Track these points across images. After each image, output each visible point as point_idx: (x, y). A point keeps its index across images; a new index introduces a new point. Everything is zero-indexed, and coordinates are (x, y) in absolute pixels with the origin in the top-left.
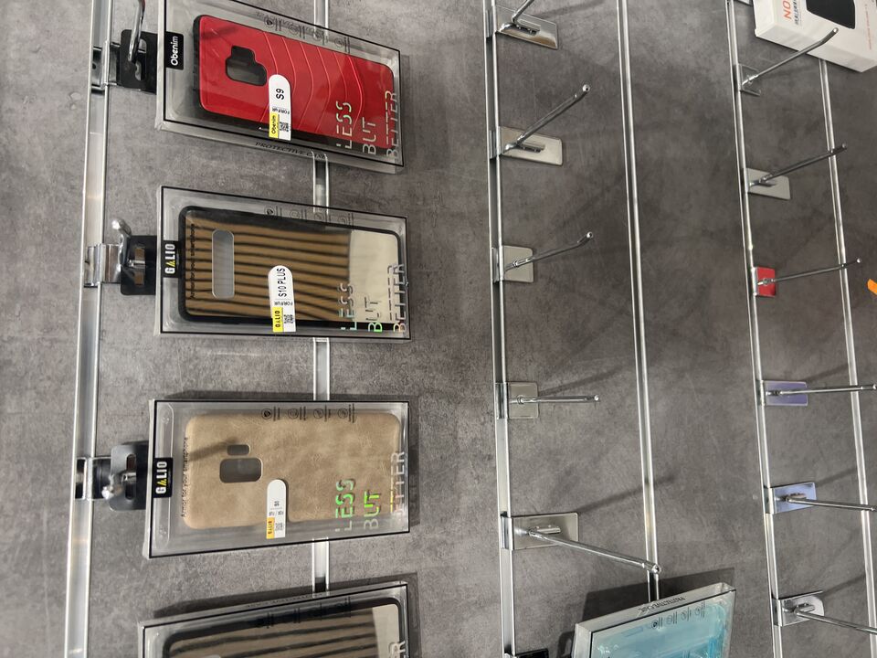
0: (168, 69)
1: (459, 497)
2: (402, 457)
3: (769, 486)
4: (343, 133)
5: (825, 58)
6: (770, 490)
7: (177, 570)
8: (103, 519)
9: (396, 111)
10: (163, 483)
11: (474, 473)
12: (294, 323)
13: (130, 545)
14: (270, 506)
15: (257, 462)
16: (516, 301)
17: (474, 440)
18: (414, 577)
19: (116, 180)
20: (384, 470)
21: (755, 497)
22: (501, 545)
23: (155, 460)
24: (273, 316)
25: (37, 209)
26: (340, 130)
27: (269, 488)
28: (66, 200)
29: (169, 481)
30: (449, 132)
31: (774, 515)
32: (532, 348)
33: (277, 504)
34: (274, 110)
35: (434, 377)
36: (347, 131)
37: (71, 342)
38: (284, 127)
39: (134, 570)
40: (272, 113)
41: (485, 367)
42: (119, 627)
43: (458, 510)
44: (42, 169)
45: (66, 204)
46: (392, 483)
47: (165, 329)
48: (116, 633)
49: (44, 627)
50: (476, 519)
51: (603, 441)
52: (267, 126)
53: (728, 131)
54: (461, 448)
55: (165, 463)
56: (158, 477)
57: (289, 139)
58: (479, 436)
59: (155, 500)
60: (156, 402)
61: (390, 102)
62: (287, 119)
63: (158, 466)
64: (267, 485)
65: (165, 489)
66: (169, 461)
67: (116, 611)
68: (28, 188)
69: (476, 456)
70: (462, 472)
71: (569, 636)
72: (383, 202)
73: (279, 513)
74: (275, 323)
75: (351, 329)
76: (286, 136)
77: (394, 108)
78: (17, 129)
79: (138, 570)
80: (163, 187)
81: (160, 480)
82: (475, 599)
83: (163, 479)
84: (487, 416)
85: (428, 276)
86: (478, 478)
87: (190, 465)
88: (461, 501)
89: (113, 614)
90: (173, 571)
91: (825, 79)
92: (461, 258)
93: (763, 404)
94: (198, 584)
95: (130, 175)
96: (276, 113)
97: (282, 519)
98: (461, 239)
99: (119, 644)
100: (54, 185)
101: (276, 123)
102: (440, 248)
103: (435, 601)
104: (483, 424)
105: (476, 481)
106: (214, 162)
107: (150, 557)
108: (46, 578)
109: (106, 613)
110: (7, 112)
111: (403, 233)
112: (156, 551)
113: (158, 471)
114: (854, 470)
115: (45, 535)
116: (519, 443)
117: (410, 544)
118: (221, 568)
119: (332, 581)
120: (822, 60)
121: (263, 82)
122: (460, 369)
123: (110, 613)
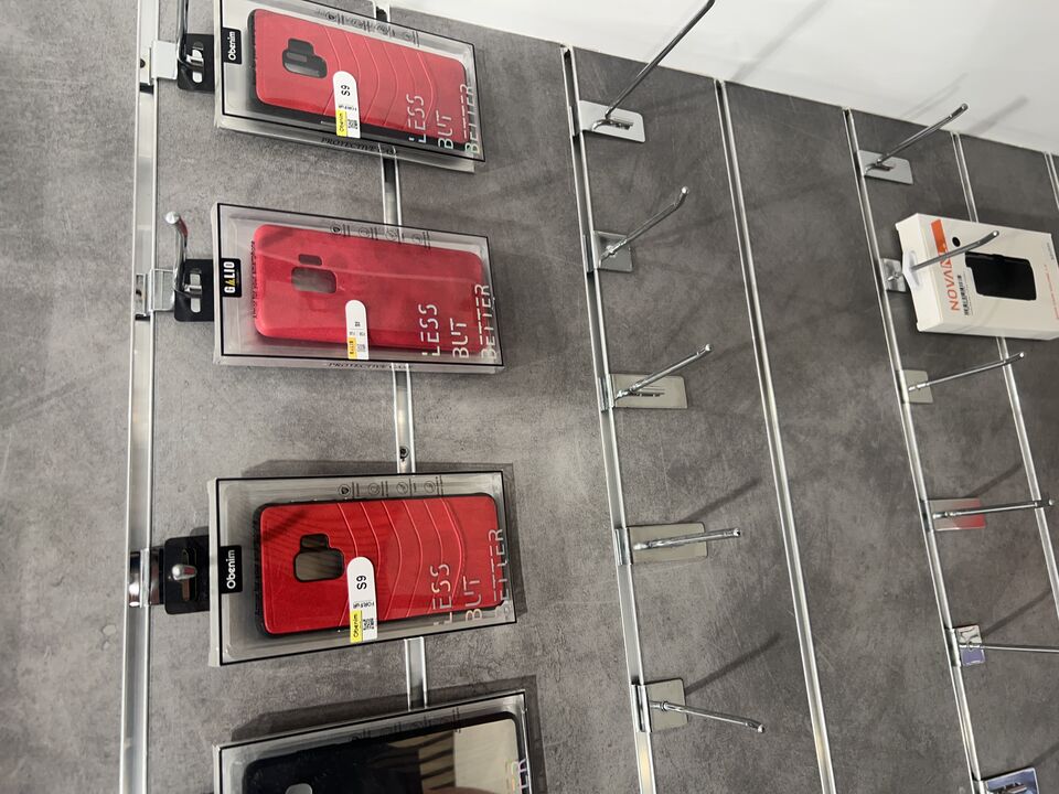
28: (99, 776)
34: (356, 606)
38: (368, 624)
40: (353, 612)
45: (100, 780)
52: (347, 629)
57: (375, 638)
62: (371, 613)
72: (492, 665)
76: (372, 635)
78: (37, 694)
80: (221, 749)
95: (178, 717)
96: (358, 610)
100: (84, 757)
101: (358, 622)
102: (568, 708)
106: (282, 670)
111: (521, 711)
121: (340, 572)
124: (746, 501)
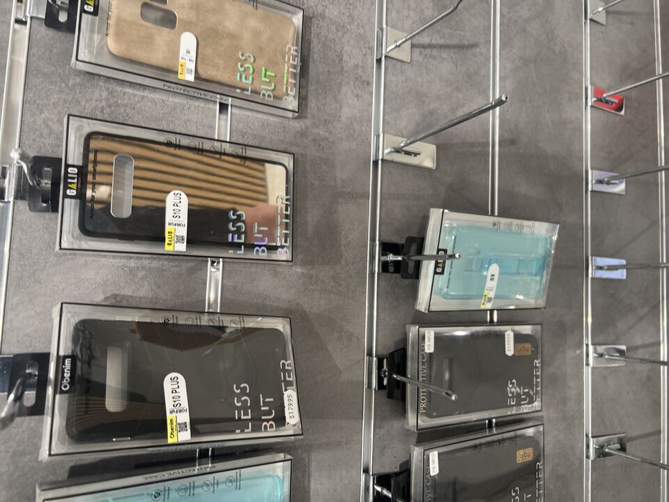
1: (341, 107)
2: (296, 51)
7: (100, 96)
8: (39, 36)
10: (91, 3)
11: (355, 92)
13: (61, 63)
14: (182, 52)
15: (173, 14)
17: (356, 66)
20: (280, 58)
27: (182, 38)
29: (96, 4)
32: (409, 6)
33: (188, 52)
35: (326, 6)
39: (64, 84)
41: (369, 9)
42: (48, 126)
43: (339, 117)
46: (286, 68)
48: (46, 131)
51: (460, 96)
54: (346, 69)
58: (361, 64)
59: (84, 14)
64: (181, 35)
65: (92, 8)
67: (46, 114)
69: (356, 78)
70: (345, 89)
73: (190, 60)
79: (67, 85)
82: (349, 190)
84: (368, 50)
86: (357, 96)
88: (343, 110)
89: (43, 115)
90: (96, 95)
94: (118, 112)
97: (192, 66)
99: (47, 141)
103: (317, 183)
104: (365, 55)
105: (356, 99)
107: (77, 59)
109: (37, 113)
112: (82, 56)
116: (393, 78)
117: (298, 132)
118: (139, 105)
122: (348, 6)
123: (41, 113)
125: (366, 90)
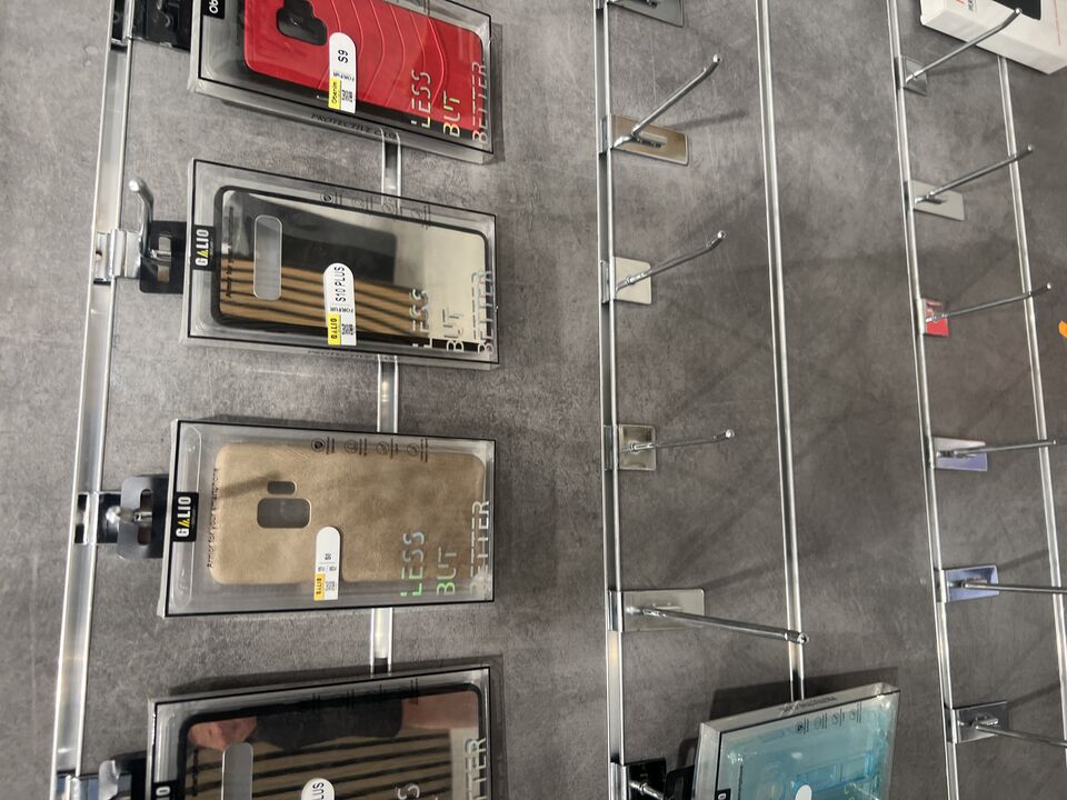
0: (205, 17)
1: (556, 563)
2: (485, 508)
3: (940, 568)
4: (420, 108)
5: (1005, 54)
6: (942, 573)
7: (200, 637)
8: (109, 568)
9: (485, 87)
10: (186, 523)
11: (575, 534)
12: (355, 335)
13: (142, 603)
14: (320, 559)
15: (304, 504)
16: (630, 326)
17: (576, 493)
18: (499, 660)
19: (137, 153)
20: (463, 523)
21: (923, 581)
22: (608, 626)
23: (177, 495)
24: (329, 324)
25: (40, 184)
26: (417, 105)
27: (318, 538)
28: (74, 174)
29: (193, 522)
30: (549, 118)
31: (946, 604)
32: (649, 383)
33: (328, 557)
34: (336, 75)
35: (527, 414)
36: (425, 106)
37: (76, 347)
38: (347, 96)
39: (146, 635)
40: (332, 79)
41: (590, 404)
42: (124, 705)
43: (555, 578)
44: (47, 136)
45: (75, 179)
46: (473, 538)
47: (192, 334)
48: (121, 713)
49: (29, 702)
50: (578, 592)
51: (735, 502)
52: (326, 94)
53: (888, 135)
54: (560, 502)
55: (189, 499)
56: (180, 516)
57: (353, 112)
58: (582, 489)
59: (175, 544)
60: (179, 423)
61: (477, 75)
62: (351, 87)
63: (180, 502)
64: (317, 532)
65: (187, 530)
66: (194, 497)
67: (121, 686)
68: (29, 158)
69: (577, 513)
70: (561, 533)
71: (692, 743)
72: (467, 197)
73: (331, 569)
74: (330, 333)
75: (425, 346)
76: (350, 107)
77: (483, 83)
78: (18, 86)
79: (151, 634)
80: (195, 161)
81: (182, 519)
82: (576, 691)
83: (185, 519)
84: (592, 465)
85: (522, 289)
86: (580, 540)
87: (220, 503)
88: (560, 567)
89: (117, 689)
90: (194, 638)
91: (1005, 80)
92: (563, 270)
93: (932, 467)
94: (227, 656)
95: (155, 148)
96: (338, 79)
97: (334, 577)
98: (562, 247)
99: (123, 728)
100: (61, 155)
101: (337, 90)
102: (536, 258)
103: (524, 692)
104: (587, 474)
105: (578, 545)
106: (260, 137)
107: (167, 615)
108: (34, 639)
109: (108, 688)
110: (6, 65)
111: (491, 234)
112: (173, 608)
113: (180, 508)
114: (1045, 553)
115: (35, 586)
116: (632, 499)
117: (494, 618)
118: (256, 637)
119: (395, 661)
120: (1001, 57)
121: (322, 41)
122: (559, 405)
123: (114, 687)
124: (732, 127)
125: (593, 527)
